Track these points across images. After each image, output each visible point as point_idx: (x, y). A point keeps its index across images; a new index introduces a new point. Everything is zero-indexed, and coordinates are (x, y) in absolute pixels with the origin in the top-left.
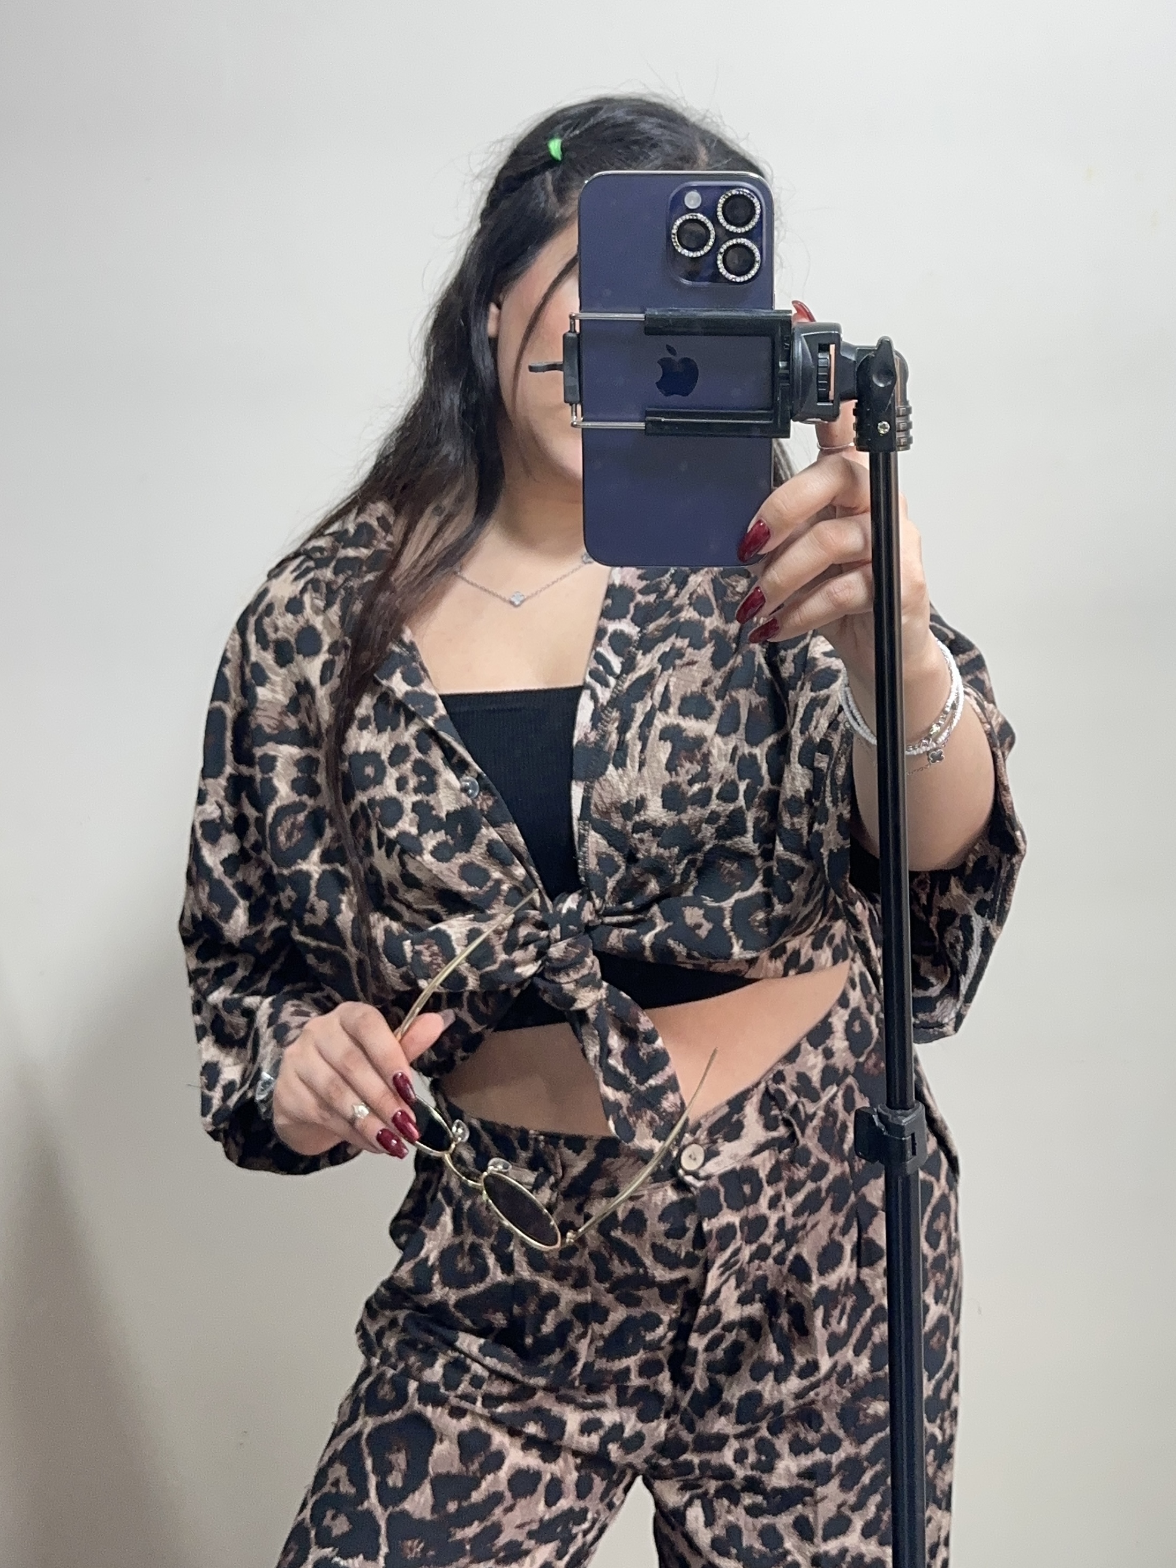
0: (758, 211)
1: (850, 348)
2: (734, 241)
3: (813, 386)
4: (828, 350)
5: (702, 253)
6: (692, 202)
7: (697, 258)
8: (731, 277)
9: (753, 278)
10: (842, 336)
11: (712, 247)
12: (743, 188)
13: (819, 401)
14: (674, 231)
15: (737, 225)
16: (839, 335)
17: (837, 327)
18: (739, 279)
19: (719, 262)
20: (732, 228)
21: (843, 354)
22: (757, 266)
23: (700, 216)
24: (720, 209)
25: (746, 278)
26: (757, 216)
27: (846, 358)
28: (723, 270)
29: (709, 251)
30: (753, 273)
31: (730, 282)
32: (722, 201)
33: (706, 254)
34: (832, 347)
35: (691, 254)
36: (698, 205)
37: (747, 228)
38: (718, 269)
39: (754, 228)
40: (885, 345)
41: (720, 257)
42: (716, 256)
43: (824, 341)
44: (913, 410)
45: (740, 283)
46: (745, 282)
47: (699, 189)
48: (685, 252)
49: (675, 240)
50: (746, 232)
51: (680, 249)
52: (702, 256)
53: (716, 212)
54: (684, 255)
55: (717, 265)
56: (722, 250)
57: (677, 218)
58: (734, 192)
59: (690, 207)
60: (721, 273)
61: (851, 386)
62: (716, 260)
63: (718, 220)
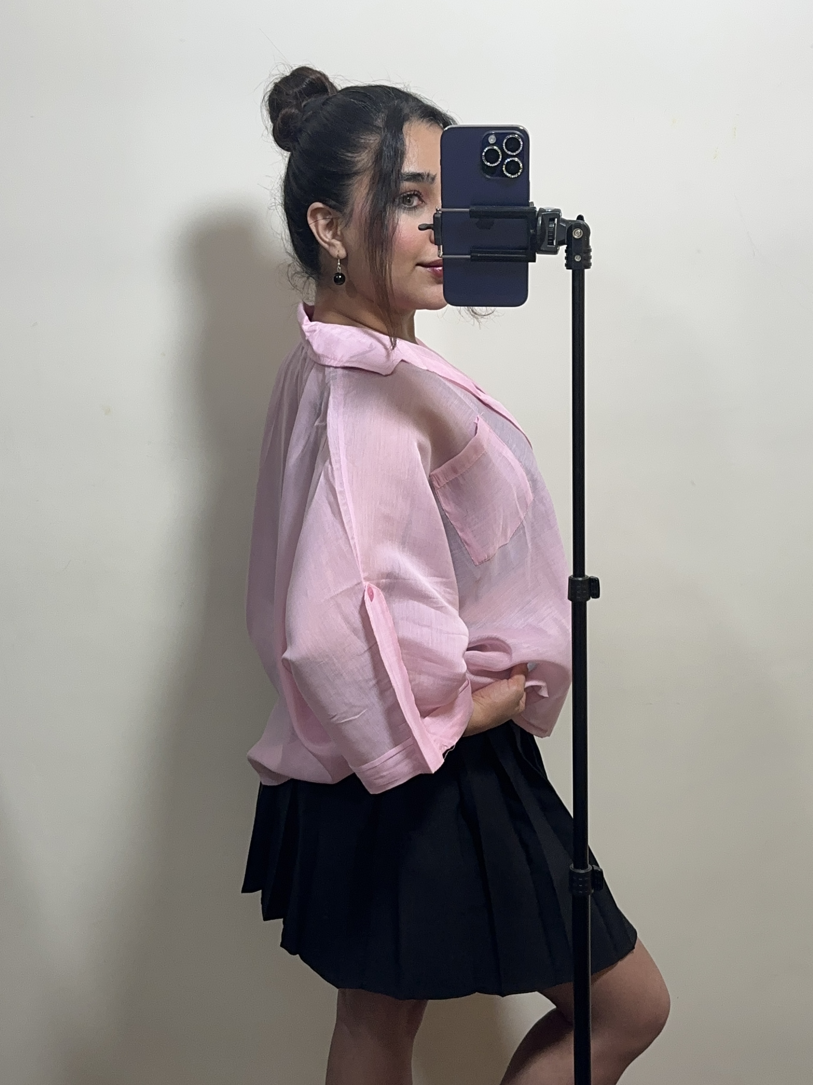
0: (521, 146)
1: (564, 221)
2: (511, 159)
3: (547, 236)
4: (554, 220)
5: (496, 164)
6: (492, 140)
7: (494, 166)
8: (509, 175)
9: (518, 176)
10: (560, 214)
11: (501, 161)
12: (515, 134)
13: (549, 244)
14: (483, 154)
15: (512, 152)
16: (559, 214)
17: (559, 211)
18: (513, 177)
19: (504, 169)
20: (509, 153)
21: (560, 224)
22: (520, 171)
23: (495, 147)
24: (504, 144)
25: (516, 176)
26: (521, 148)
27: (562, 226)
28: (505, 172)
29: (499, 164)
30: (519, 174)
31: (509, 177)
32: (505, 141)
33: (497, 165)
34: (556, 220)
35: (491, 165)
36: (495, 141)
37: (517, 152)
38: (503, 171)
39: (520, 152)
40: (580, 218)
41: (504, 166)
42: (502, 165)
43: (552, 217)
44: (592, 250)
45: (514, 178)
46: (515, 178)
47: (496, 134)
48: (488, 164)
49: (483, 158)
50: (516, 155)
51: (486, 163)
52: (496, 166)
53: (503, 145)
54: (487, 166)
55: (503, 170)
56: (505, 163)
57: (485, 148)
58: (511, 136)
59: (491, 143)
60: (504, 174)
61: (564, 237)
62: (503, 168)
63: (504, 149)
